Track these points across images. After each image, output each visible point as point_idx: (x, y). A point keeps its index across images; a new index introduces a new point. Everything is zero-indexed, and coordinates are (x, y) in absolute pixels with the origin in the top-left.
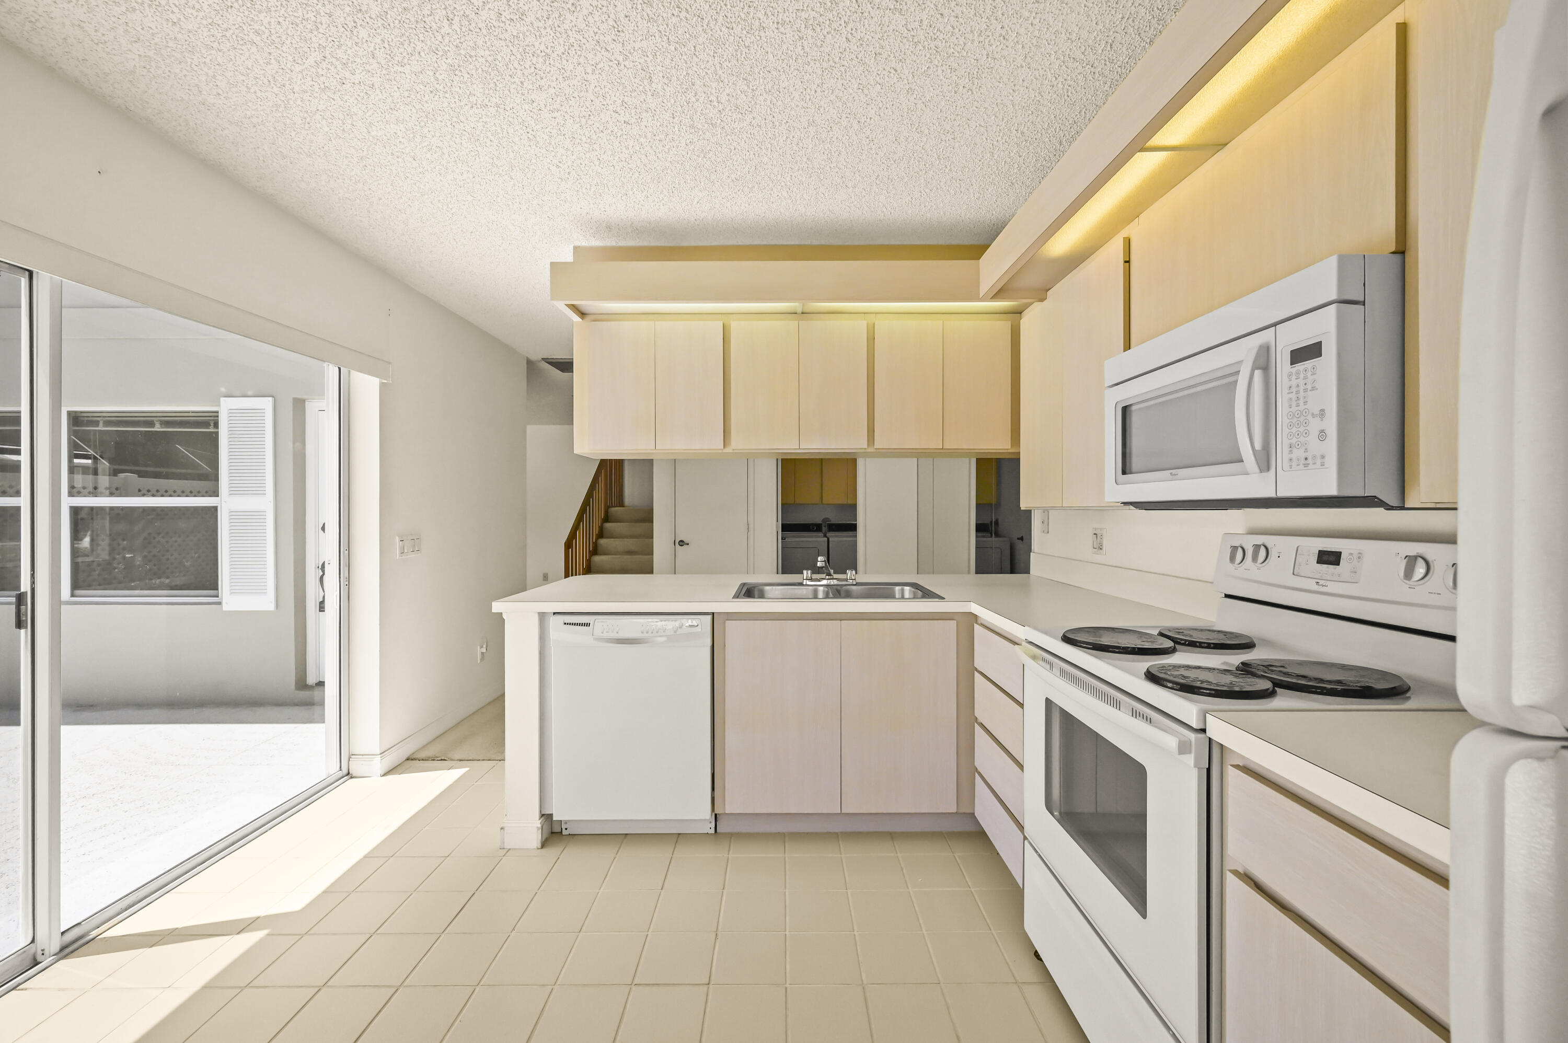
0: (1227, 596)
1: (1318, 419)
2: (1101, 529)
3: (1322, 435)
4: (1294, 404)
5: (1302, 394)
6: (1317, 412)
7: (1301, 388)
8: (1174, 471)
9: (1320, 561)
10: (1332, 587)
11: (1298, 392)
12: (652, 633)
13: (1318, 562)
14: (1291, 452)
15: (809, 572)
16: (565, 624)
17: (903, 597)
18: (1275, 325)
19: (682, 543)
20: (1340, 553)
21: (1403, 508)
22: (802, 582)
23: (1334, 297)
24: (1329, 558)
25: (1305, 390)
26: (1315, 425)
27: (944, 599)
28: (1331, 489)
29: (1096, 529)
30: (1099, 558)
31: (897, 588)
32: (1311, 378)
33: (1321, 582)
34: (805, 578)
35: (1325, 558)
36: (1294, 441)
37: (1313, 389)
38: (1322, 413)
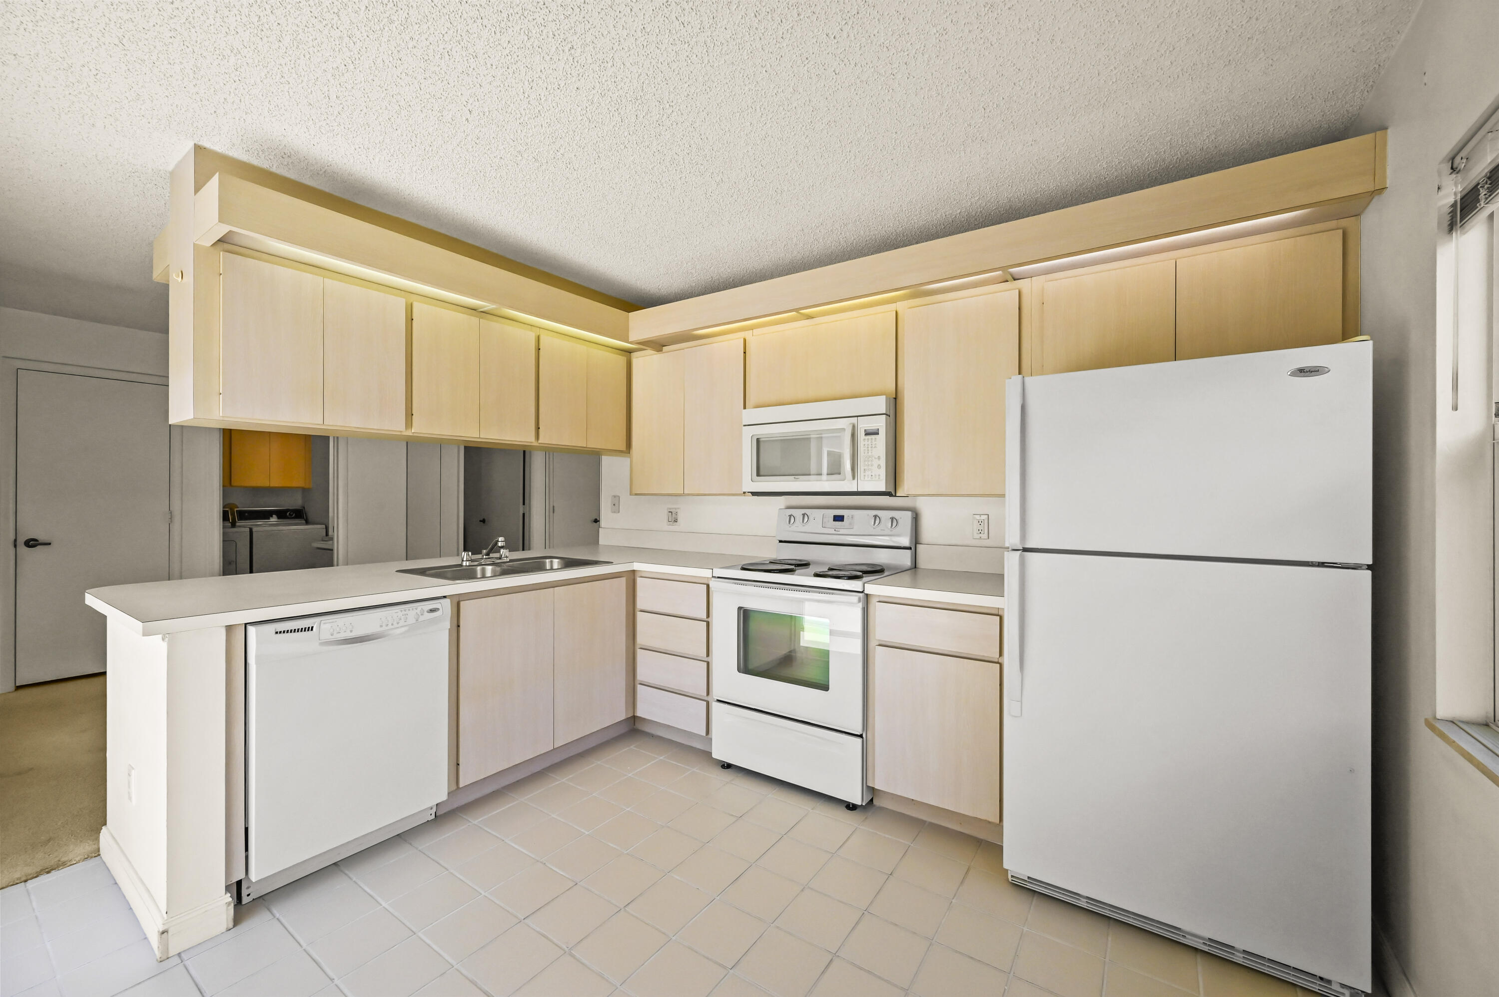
0: (780, 541)
1: (877, 460)
2: (676, 509)
3: (879, 467)
4: (866, 452)
5: (870, 449)
6: (877, 457)
7: (870, 446)
8: (796, 477)
9: (834, 520)
10: (842, 531)
11: (868, 447)
12: (392, 625)
13: (834, 521)
14: (865, 472)
15: (470, 553)
16: (277, 633)
17: (552, 569)
18: (858, 416)
19: (31, 543)
20: (844, 516)
21: (895, 496)
22: (460, 563)
23: (884, 412)
24: (839, 518)
25: (871, 447)
26: (876, 463)
27: (612, 563)
28: (883, 489)
29: (670, 509)
30: (675, 527)
31: (548, 561)
32: (874, 443)
33: (836, 530)
34: (465, 559)
35: (836, 519)
36: (866, 468)
37: (875, 447)
38: (879, 458)
